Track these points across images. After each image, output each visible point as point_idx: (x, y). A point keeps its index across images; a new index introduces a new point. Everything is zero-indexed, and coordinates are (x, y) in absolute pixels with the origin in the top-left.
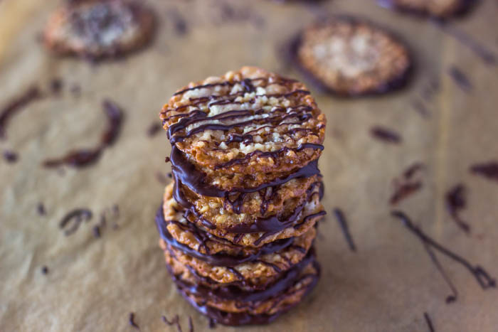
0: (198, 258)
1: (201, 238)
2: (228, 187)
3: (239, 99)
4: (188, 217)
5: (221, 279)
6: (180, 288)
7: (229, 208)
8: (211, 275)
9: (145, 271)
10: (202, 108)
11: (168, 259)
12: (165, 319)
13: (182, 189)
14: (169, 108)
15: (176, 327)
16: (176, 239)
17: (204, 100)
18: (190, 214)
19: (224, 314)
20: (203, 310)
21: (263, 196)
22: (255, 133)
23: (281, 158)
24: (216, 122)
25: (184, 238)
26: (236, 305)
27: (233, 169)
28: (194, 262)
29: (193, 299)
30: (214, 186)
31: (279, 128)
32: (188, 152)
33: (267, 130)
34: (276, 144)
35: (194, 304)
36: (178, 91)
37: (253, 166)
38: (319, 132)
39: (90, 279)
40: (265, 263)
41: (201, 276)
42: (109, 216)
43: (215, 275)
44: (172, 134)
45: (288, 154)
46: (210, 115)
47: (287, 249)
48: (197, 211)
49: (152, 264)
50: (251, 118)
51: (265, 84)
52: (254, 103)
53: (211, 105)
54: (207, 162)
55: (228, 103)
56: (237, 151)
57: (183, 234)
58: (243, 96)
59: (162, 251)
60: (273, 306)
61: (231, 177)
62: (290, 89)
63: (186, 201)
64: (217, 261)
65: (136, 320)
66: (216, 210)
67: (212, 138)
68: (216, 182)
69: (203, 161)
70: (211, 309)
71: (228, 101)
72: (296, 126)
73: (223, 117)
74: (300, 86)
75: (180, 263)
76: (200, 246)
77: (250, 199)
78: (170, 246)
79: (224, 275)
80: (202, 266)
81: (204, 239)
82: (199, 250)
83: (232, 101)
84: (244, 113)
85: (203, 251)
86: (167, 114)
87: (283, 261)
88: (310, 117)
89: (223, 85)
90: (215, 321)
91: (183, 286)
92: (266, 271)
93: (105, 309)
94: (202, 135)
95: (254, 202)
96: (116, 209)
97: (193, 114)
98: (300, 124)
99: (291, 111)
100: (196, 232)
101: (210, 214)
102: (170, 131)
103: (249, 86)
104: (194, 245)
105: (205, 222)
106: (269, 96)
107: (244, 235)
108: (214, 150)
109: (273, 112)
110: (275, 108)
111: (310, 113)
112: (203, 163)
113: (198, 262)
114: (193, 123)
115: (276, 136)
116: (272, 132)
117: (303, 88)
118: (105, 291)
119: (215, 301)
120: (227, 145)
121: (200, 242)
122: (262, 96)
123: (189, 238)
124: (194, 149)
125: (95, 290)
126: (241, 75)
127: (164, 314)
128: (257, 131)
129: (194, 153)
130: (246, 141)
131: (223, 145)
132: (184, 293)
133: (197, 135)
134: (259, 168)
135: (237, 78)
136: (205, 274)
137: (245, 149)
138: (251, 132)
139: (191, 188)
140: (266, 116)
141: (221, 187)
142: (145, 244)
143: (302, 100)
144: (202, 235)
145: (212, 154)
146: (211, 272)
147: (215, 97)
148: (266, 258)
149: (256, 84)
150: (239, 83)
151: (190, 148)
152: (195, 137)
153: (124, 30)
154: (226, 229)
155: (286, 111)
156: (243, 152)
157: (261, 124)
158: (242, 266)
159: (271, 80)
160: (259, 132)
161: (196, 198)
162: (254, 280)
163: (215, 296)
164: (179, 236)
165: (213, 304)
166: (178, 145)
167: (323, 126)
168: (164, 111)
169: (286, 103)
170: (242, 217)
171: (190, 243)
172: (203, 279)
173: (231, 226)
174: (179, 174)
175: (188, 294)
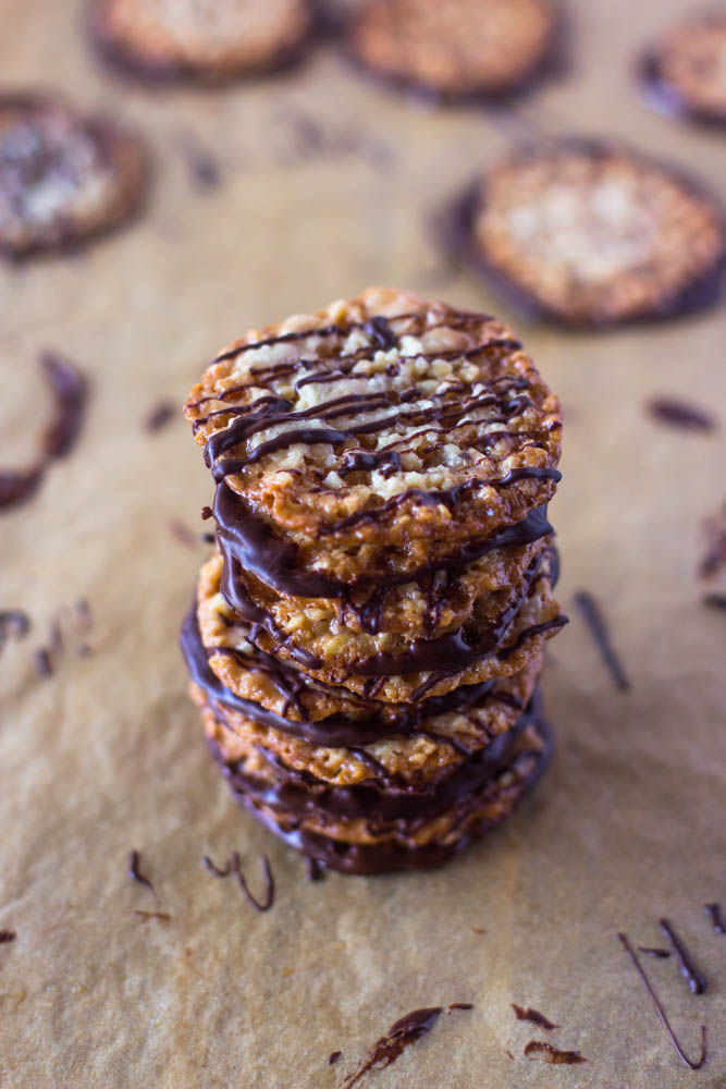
0: (281, 729)
1: (287, 686)
2: (346, 574)
3: (362, 366)
4: (257, 641)
5: (335, 775)
6: (239, 791)
7: (353, 620)
8: (312, 768)
9: (158, 751)
10: (280, 390)
11: (211, 728)
12: (209, 863)
13: (242, 578)
14: (205, 394)
15: (234, 880)
16: (230, 688)
17: (284, 371)
18: (262, 633)
19: (341, 847)
20: (294, 839)
21: (426, 591)
22: (404, 448)
23: (466, 504)
24: (315, 424)
25: (250, 686)
26: (369, 829)
27: (359, 535)
28: (272, 738)
29: (269, 818)
30: (315, 573)
31: (457, 432)
32: (253, 497)
33: (432, 438)
34: (454, 470)
35: (274, 827)
36: (222, 352)
37: (405, 527)
38: (548, 439)
39: (34, 775)
40: (434, 737)
41: (289, 768)
42: (69, 626)
43: (321, 767)
44: (216, 456)
45: (481, 495)
46: (299, 407)
47: (481, 702)
48: (277, 628)
49: (173, 736)
50: (394, 411)
51: (420, 329)
52: (396, 374)
53: (301, 384)
54: (299, 519)
55: (338, 378)
56: (365, 491)
57: (247, 678)
58: (371, 359)
59: (195, 709)
60: (452, 828)
61: (352, 553)
62: (477, 339)
63: (252, 604)
64: (326, 736)
65: (143, 869)
66: (322, 624)
67: (308, 461)
68: (320, 564)
69: (289, 517)
70: (313, 839)
71: (338, 373)
72: (495, 428)
73: (329, 411)
74: (500, 331)
75: (240, 738)
76: (288, 706)
77: (399, 600)
78: (215, 702)
79: (342, 767)
80: (291, 747)
81: (296, 688)
82: (285, 714)
83: (347, 372)
84: (376, 401)
85: (294, 715)
86: (202, 407)
87: (473, 730)
88: (525, 405)
89: (323, 333)
90: (322, 864)
91: (246, 787)
92: (435, 755)
93: (73, 843)
94: (285, 457)
95: (406, 606)
96: (84, 607)
97: (261, 406)
98: (505, 422)
99: (483, 392)
100: (277, 673)
101: (308, 635)
102: (210, 450)
103: (383, 336)
104: (274, 703)
105: (296, 653)
106: (431, 357)
107: (386, 680)
108: (316, 491)
109: (442, 396)
110: (445, 386)
111: (526, 394)
112: (290, 523)
113: (281, 739)
114: (262, 428)
115: (452, 452)
116: (442, 441)
117: (505, 336)
118: (72, 802)
119: (321, 822)
120: (342, 476)
121: (287, 696)
122: (415, 358)
123: (261, 686)
124: (268, 491)
125: (47, 800)
126: (363, 308)
127: (206, 851)
128: (407, 442)
129: (269, 499)
130: (386, 467)
131: (333, 478)
132: (248, 802)
133: (274, 458)
134: (417, 529)
135: (355, 315)
136: (299, 765)
137: (385, 486)
138: (395, 444)
139: (264, 578)
140: (425, 405)
141: (333, 574)
142: (155, 690)
143: (505, 362)
144: (290, 679)
145: (309, 500)
146: (312, 760)
147: (308, 365)
148: (436, 724)
149: (398, 328)
150: (361, 327)
151: (259, 488)
152: (270, 461)
153: (77, 184)
154: (344, 666)
155: (471, 392)
156: (379, 493)
157: (417, 425)
158: (382, 744)
159: (431, 319)
160: (413, 445)
161: (275, 599)
162: (407, 774)
163: (320, 811)
164: (238, 683)
165: (317, 828)
166: (230, 481)
167: (556, 426)
168: (195, 402)
169: (471, 371)
170: (379, 641)
171: (262, 698)
172: (293, 775)
173: (357, 659)
174: (236, 546)
175: (258, 805)
